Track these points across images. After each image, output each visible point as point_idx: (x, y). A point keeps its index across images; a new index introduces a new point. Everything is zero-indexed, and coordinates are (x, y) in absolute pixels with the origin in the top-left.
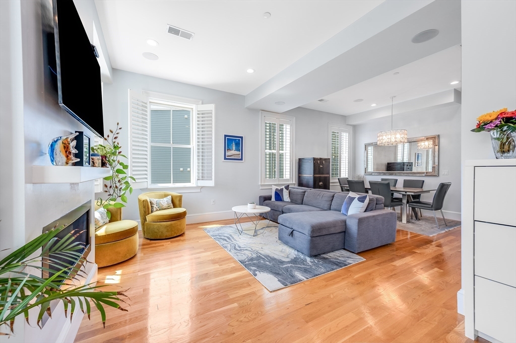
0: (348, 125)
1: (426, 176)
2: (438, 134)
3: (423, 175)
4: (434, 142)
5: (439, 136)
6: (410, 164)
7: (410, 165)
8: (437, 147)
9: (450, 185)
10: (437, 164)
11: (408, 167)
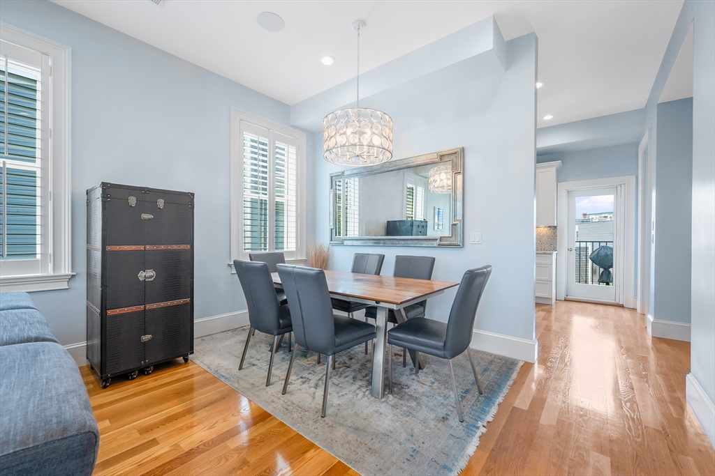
0: (293, 126)
1: (440, 246)
2: (461, 146)
3: (436, 244)
4: (454, 166)
5: (463, 150)
6: (423, 224)
7: (423, 226)
8: (459, 177)
9: (489, 273)
10: (459, 217)
11: (420, 229)
